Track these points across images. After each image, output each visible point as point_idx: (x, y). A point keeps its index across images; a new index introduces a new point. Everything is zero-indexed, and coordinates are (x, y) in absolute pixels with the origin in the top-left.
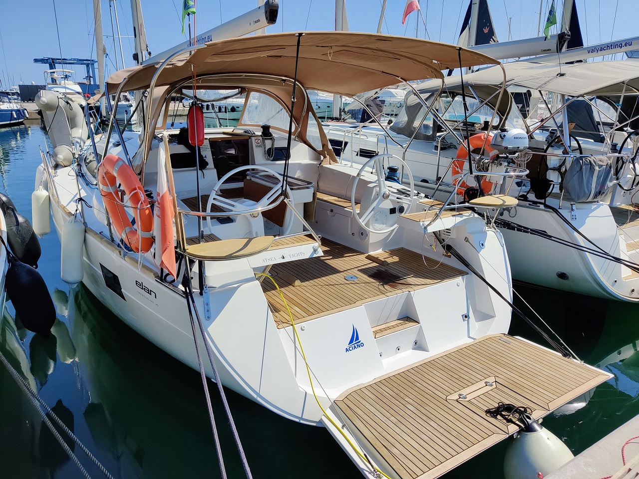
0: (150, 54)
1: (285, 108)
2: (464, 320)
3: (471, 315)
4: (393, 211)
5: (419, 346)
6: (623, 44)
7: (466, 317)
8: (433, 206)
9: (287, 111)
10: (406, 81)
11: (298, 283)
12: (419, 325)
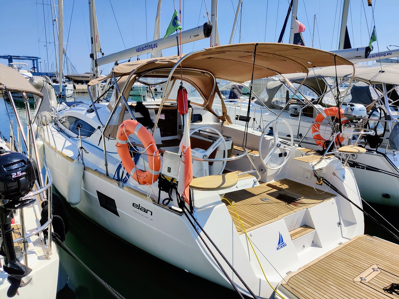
0: (103, 54)
1: (198, 90)
2: (339, 226)
3: (342, 223)
4: (280, 155)
5: (315, 244)
6: (386, 54)
7: (339, 224)
8: (308, 152)
9: (199, 92)
10: (281, 74)
11: (233, 203)
12: (315, 230)
